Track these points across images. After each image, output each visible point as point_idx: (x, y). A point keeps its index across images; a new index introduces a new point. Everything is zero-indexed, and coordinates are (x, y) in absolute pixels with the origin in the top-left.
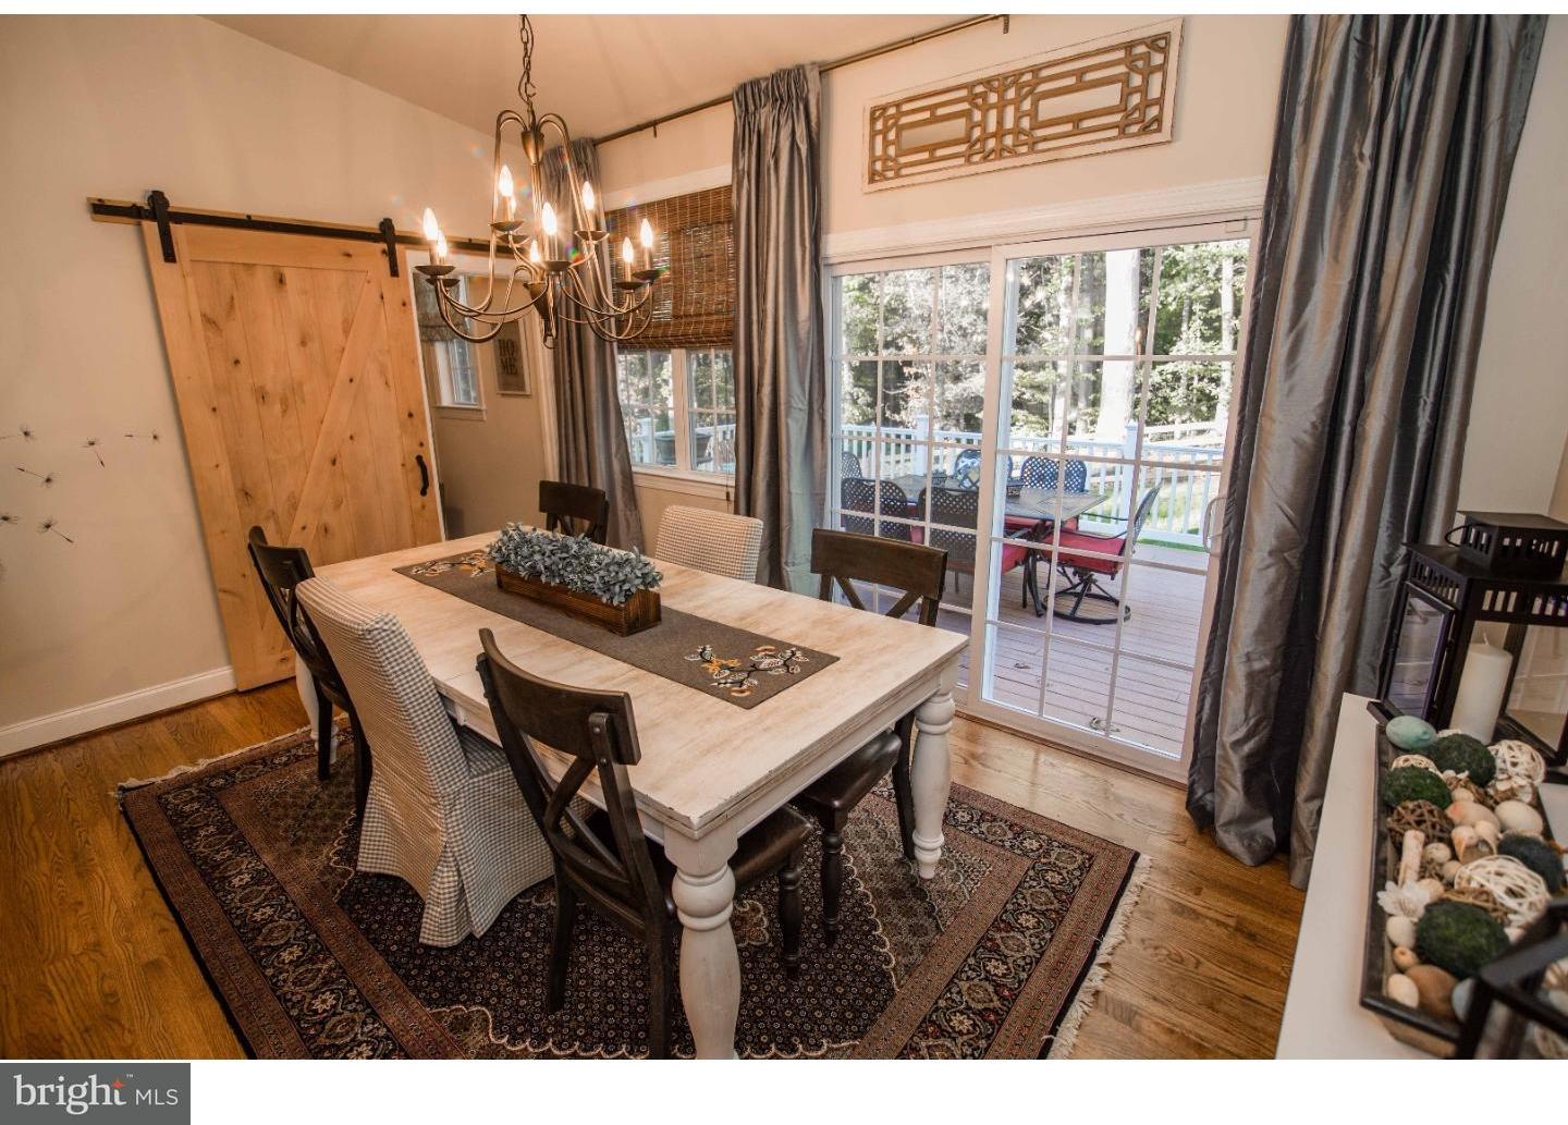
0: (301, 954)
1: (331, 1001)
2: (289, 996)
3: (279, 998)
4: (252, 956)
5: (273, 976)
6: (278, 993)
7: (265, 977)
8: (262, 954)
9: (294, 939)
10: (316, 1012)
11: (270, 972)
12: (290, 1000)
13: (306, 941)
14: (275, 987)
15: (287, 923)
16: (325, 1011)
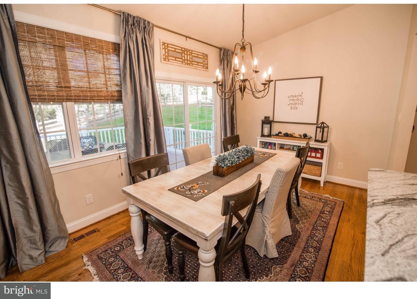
0: (304, 262)
1: (310, 249)
2: (315, 257)
3: (316, 259)
4: (312, 273)
5: (313, 264)
6: (316, 260)
7: (314, 265)
8: (310, 271)
9: (302, 266)
10: (314, 250)
11: (313, 266)
12: (315, 256)
13: (301, 263)
14: (315, 262)
15: (298, 272)
16: (313, 249)
